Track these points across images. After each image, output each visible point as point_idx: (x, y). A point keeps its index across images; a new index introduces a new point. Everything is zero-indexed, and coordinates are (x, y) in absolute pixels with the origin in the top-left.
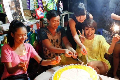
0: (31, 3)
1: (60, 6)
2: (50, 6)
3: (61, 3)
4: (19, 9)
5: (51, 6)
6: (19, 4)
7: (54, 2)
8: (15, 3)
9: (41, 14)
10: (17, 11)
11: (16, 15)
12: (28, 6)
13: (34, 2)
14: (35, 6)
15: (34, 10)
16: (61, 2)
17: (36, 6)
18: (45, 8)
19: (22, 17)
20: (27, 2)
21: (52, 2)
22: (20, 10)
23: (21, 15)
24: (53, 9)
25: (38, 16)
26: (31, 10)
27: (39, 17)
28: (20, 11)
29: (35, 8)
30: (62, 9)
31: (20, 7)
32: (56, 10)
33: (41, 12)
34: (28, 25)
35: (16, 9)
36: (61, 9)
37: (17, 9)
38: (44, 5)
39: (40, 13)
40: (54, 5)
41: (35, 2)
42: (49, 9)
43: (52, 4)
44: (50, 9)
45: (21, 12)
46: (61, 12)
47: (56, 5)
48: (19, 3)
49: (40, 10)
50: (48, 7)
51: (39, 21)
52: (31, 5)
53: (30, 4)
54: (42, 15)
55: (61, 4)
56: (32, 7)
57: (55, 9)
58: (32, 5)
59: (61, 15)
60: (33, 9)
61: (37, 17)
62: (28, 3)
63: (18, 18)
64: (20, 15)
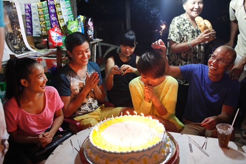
0: (35, 23)
1: (89, 26)
2: (72, 26)
3: (91, 21)
4: (17, 29)
5: (75, 27)
6: (18, 19)
7: (78, 20)
8: (9, 17)
9: (59, 38)
10: (14, 31)
11: (13, 39)
12: (29, 29)
13: (40, 21)
14: (41, 28)
15: (39, 36)
16: (90, 19)
17: (44, 28)
18: (63, 30)
19: (24, 43)
20: (26, 22)
21: (76, 19)
22: (19, 30)
23: (22, 39)
24: (77, 31)
25: (52, 42)
26: (34, 35)
27: (55, 44)
28: (19, 33)
29: (43, 31)
30: (93, 31)
31: (19, 25)
32: (83, 33)
33: (58, 35)
34: (36, 56)
35: (11, 28)
36: (91, 33)
37: (13, 28)
38: (62, 25)
39: (56, 36)
40: (78, 24)
41: (42, 22)
42: (71, 32)
43: (75, 23)
44: (73, 32)
45: (22, 33)
46: (90, 37)
47: (82, 24)
48: (17, 16)
49: (56, 32)
50: (69, 28)
51: (55, 50)
52: (33, 27)
53: (33, 24)
54: (61, 41)
55: (90, 24)
56: (37, 31)
57: (81, 31)
58: (37, 26)
59: (91, 43)
60: (39, 34)
61: (50, 43)
62: (29, 23)
63: (16, 45)
64: (20, 40)
